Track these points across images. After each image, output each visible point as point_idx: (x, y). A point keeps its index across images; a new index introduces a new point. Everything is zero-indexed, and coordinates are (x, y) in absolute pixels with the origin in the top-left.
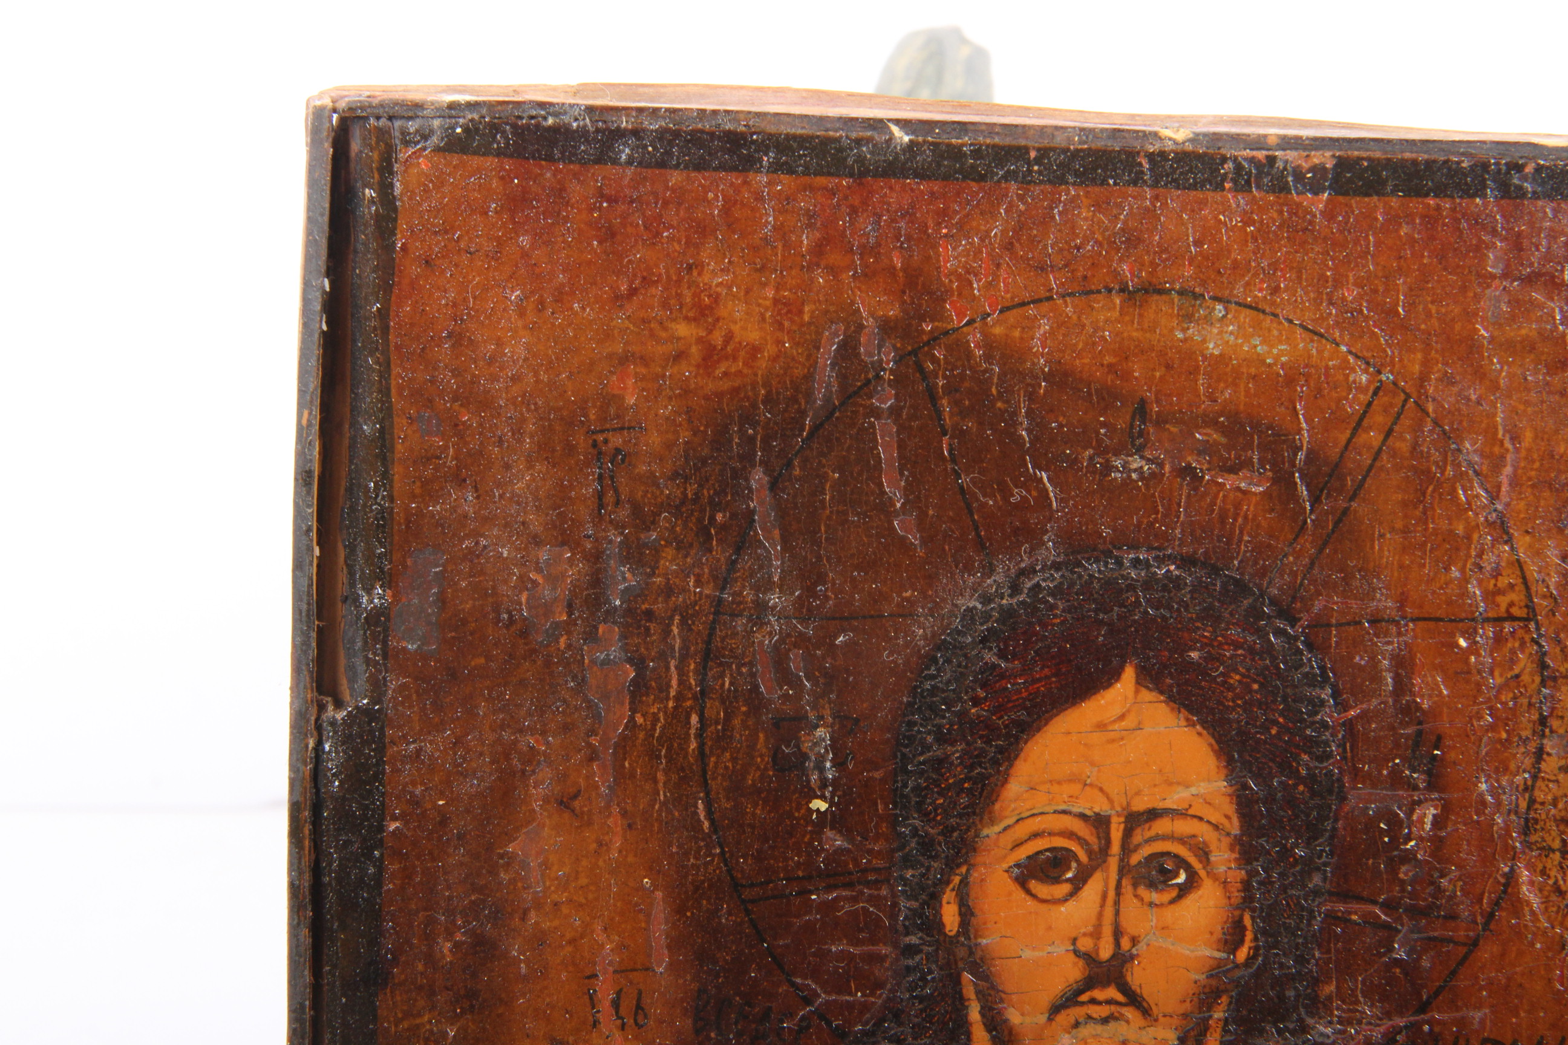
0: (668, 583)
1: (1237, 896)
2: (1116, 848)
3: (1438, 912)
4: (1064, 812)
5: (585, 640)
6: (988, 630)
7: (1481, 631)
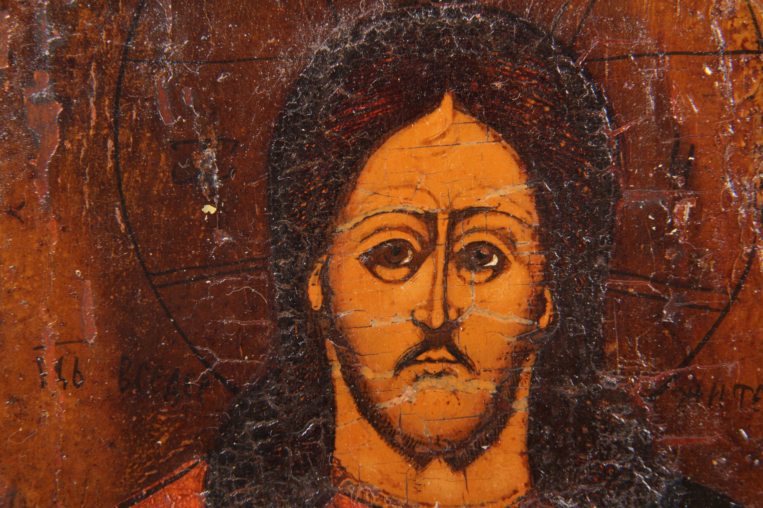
0: (85, 37)
1: (539, 275)
2: (442, 239)
3: (697, 285)
4: (401, 211)
5: (23, 83)
6: (336, 68)
7: (722, 61)
